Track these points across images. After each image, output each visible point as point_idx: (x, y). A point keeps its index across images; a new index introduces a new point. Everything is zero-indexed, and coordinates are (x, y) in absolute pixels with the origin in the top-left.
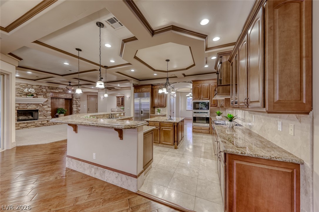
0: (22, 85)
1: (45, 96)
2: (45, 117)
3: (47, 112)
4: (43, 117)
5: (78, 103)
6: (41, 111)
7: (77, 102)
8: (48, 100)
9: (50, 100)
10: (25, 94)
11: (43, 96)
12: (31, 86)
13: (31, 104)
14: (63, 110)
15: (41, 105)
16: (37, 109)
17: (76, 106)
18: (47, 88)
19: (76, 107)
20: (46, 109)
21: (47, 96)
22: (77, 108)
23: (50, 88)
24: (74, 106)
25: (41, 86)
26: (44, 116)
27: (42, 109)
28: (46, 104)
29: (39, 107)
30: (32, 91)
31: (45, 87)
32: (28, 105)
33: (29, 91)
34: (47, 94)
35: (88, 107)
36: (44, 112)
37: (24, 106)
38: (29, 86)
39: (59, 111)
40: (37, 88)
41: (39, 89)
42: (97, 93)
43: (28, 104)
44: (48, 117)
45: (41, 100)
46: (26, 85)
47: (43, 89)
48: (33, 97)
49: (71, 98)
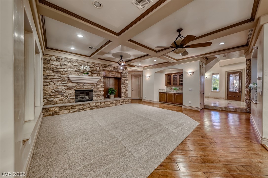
0: (79, 62)
1: (98, 74)
2: (98, 98)
3: (100, 92)
4: (97, 98)
5: (126, 83)
6: (96, 91)
7: (125, 81)
8: (102, 79)
9: (103, 79)
10: (81, 73)
11: (96, 74)
12: (87, 63)
13: (87, 83)
14: (113, 91)
15: (95, 84)
16: (92, 88)
17: (124, 85)
18: (100, 66)
19: (124, 87)
20: (99, 89)
21: (100, 74)
22: (125, 89)
23: (103, 65)
24: (122, 86)
25: (95, 63)
26: (98, 96)
27: (96, 89)
28: (99, 83)
29: (93, 87)
30: (87, 68)
31: (98, 64)
32: (84, 85)
33: (85, 68)
34: (101, 72)
35: (132, 87)
36: (98, 92)
37: (81, 86)
38: (85, 63)
39: (110, 91)
40: (92, 65)
41: (93, 67)
42: (142, 72)
43: (85, 83)
44: (101, 98)
45: (95, 78)
46: (82, 62)
47: (97, 66)
48: (88, 75)
49: (120, 77)
